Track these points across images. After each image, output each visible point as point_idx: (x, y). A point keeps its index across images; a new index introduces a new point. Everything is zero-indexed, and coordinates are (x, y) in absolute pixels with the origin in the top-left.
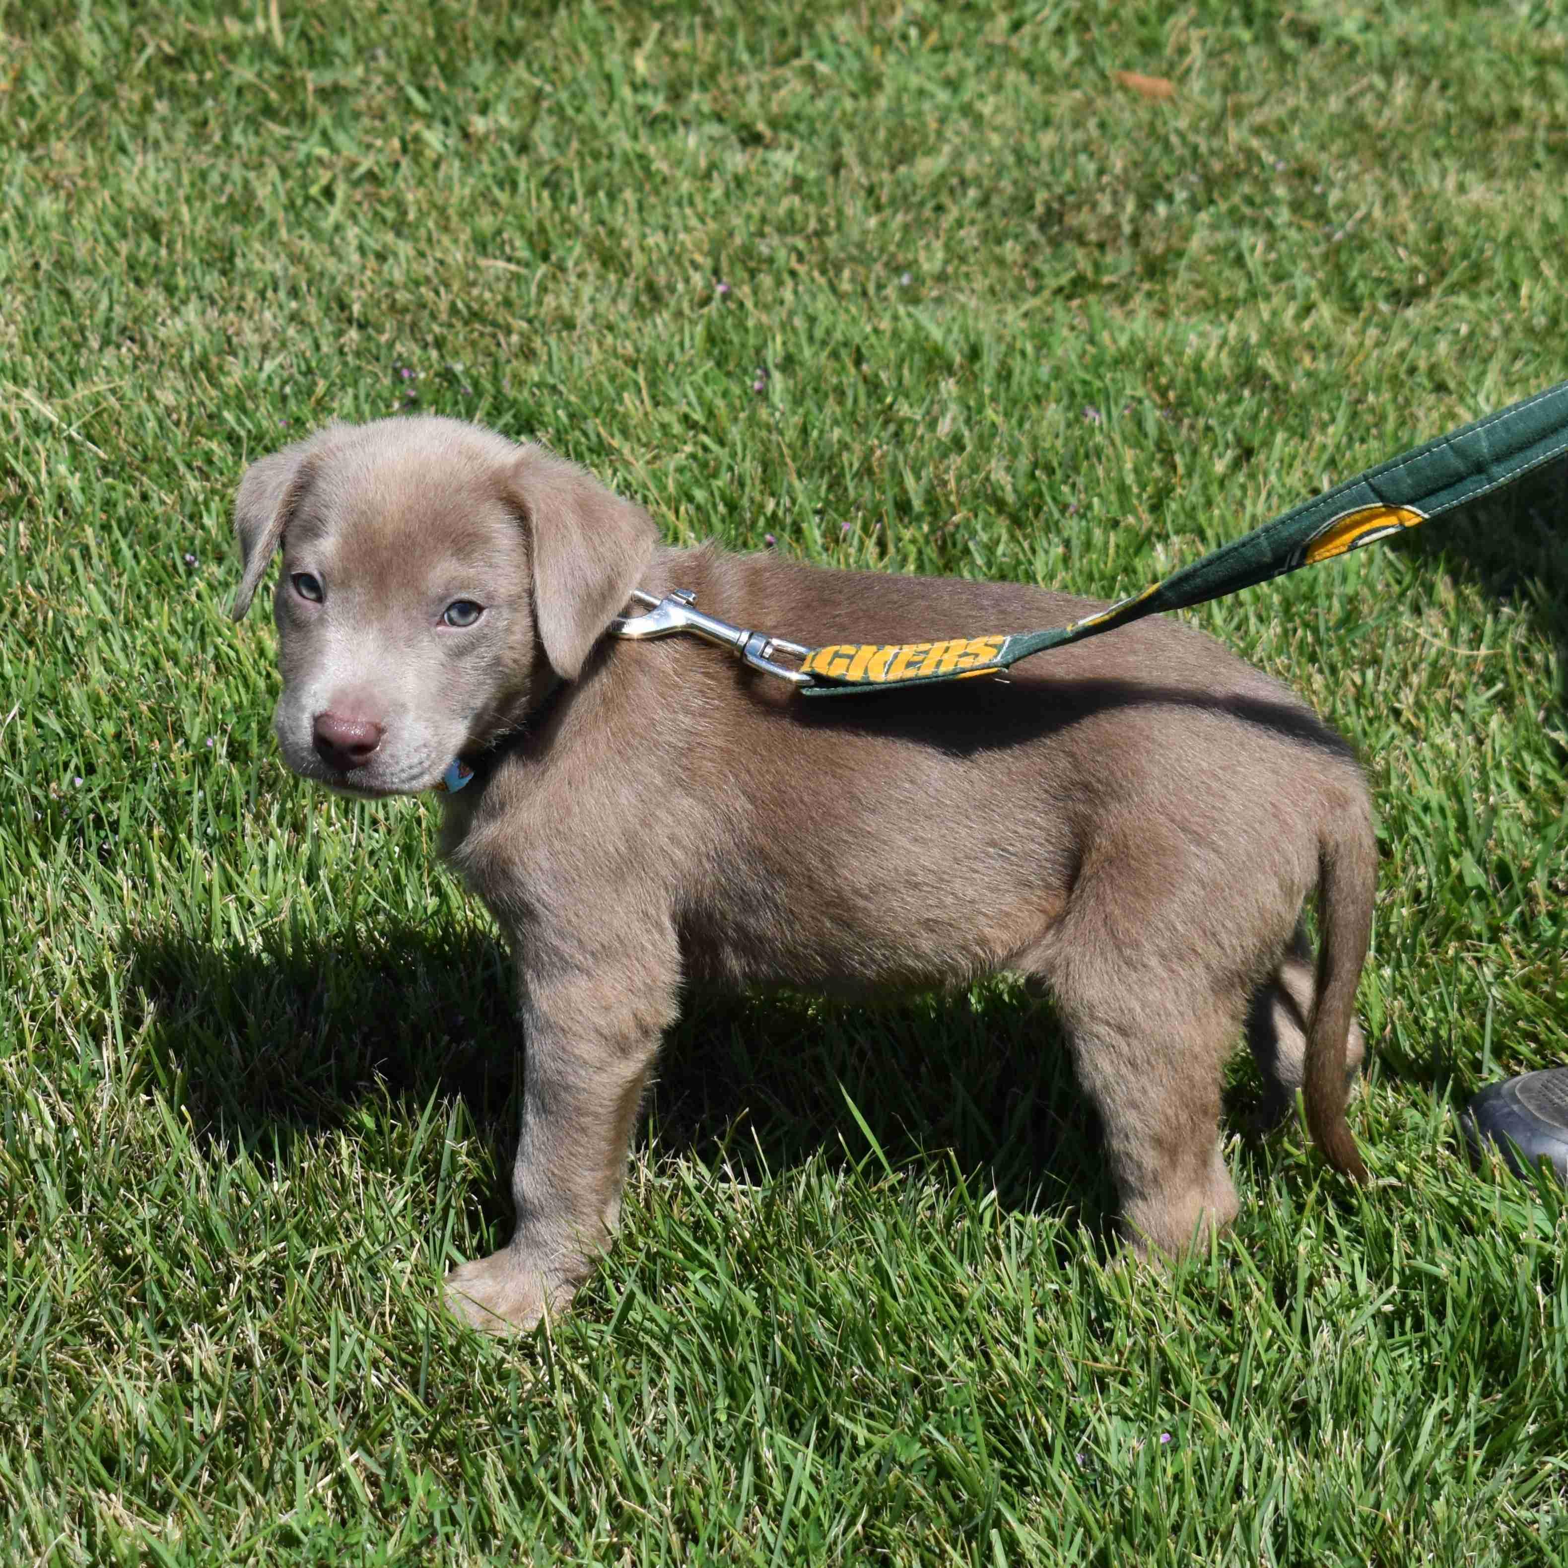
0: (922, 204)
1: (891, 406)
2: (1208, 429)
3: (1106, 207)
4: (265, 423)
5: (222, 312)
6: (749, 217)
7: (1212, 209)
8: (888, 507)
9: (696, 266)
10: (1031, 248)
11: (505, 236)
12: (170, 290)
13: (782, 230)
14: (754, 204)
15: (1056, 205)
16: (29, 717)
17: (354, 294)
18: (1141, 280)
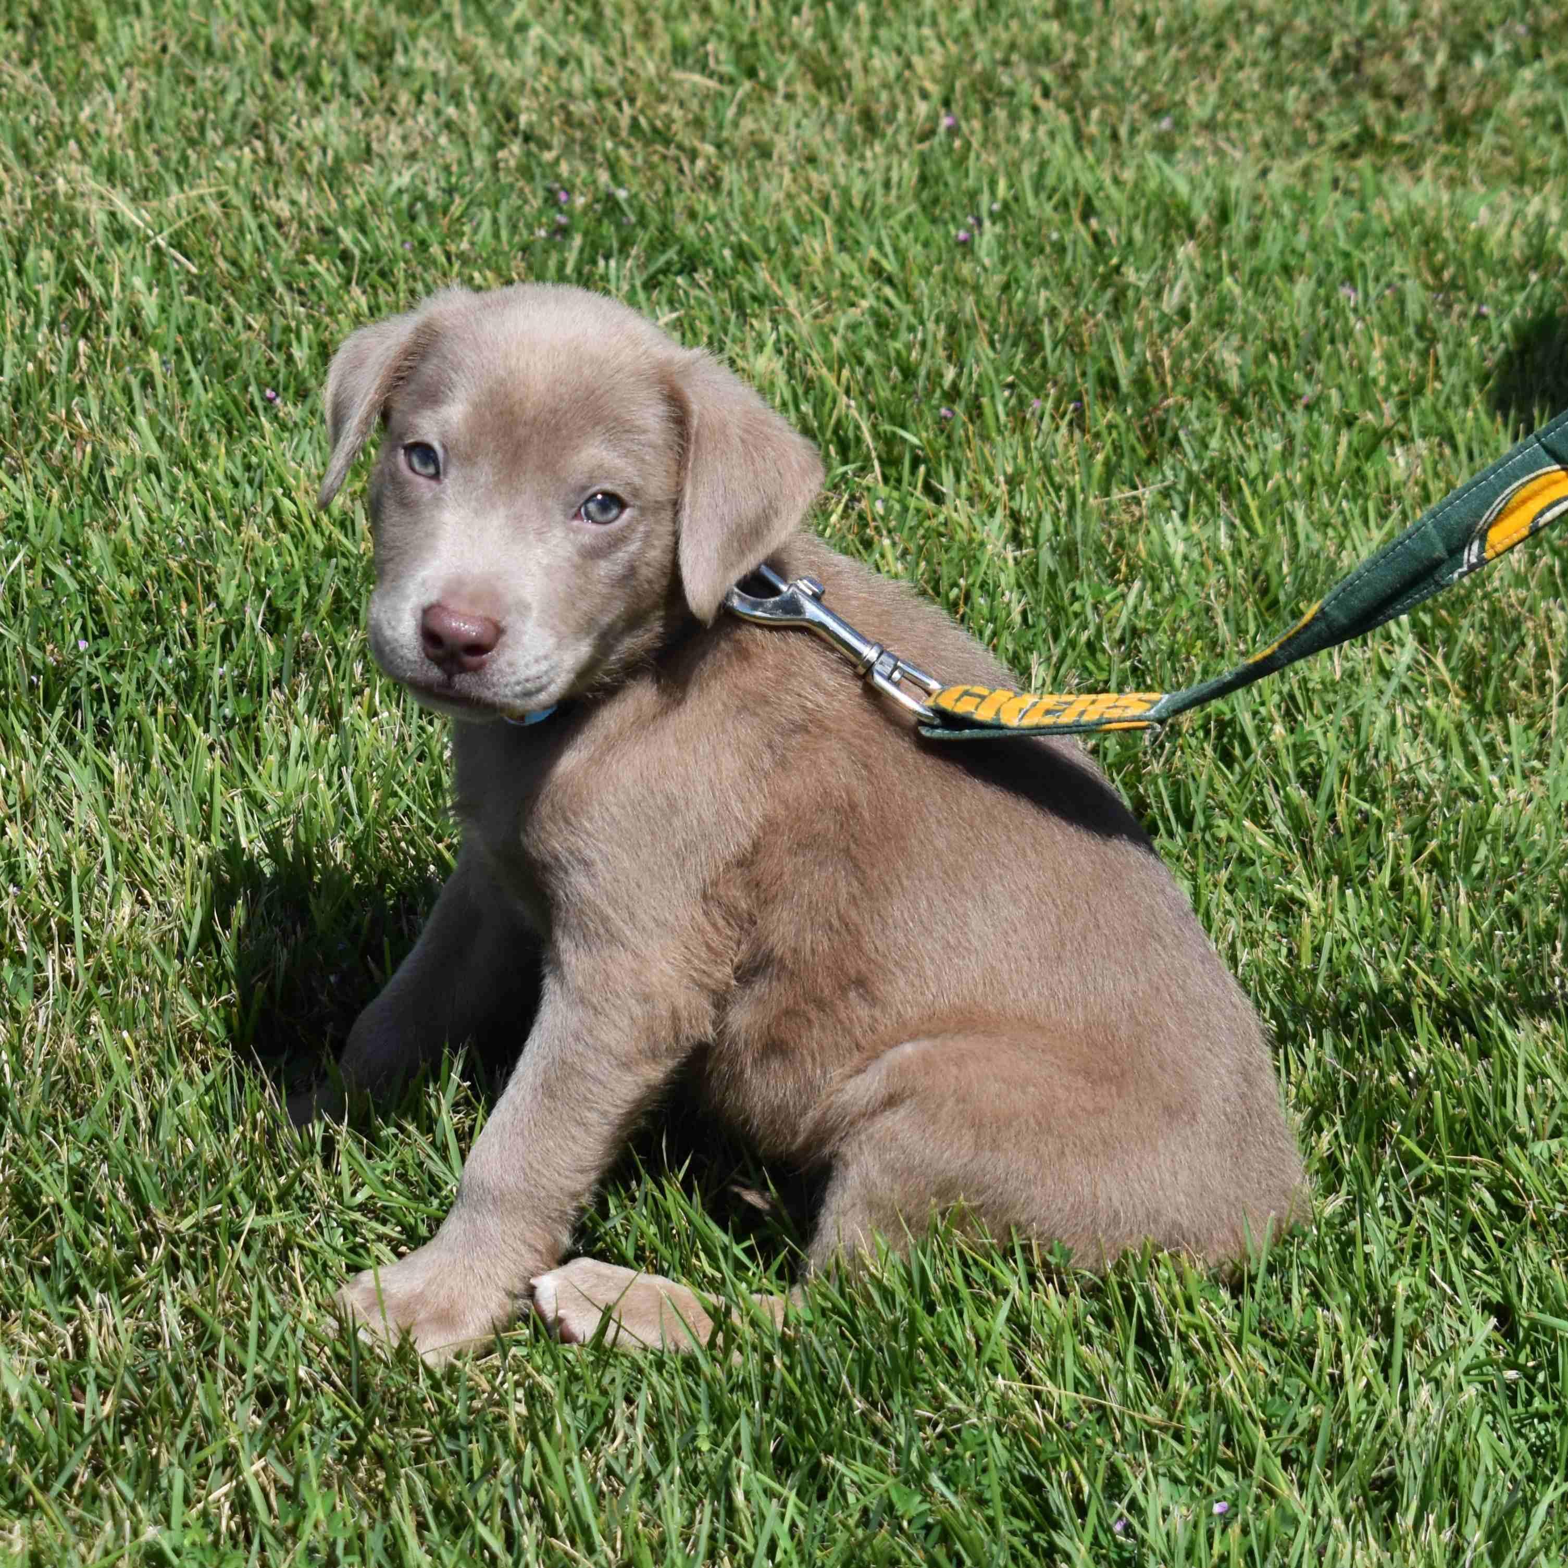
0: (1202, 39)
1: (1117, 269)
2: (1480, 316)
3: (1414, 56)
4: (383, 244)
5: (367, 115)
6: (995, 43)
7: (1537, 65)
8: (1088, 386)
9: (925, 95)
10: (1318, 98)
11: (710, 47)
12: (314, 83)
13: (1032, 58)
14: (1007, 27)
15: (1352, 50)
16: (39, 566)
17: (524, 102)
18: (1437, 141)
